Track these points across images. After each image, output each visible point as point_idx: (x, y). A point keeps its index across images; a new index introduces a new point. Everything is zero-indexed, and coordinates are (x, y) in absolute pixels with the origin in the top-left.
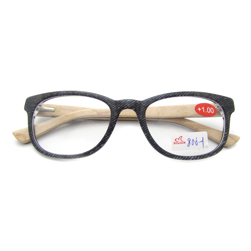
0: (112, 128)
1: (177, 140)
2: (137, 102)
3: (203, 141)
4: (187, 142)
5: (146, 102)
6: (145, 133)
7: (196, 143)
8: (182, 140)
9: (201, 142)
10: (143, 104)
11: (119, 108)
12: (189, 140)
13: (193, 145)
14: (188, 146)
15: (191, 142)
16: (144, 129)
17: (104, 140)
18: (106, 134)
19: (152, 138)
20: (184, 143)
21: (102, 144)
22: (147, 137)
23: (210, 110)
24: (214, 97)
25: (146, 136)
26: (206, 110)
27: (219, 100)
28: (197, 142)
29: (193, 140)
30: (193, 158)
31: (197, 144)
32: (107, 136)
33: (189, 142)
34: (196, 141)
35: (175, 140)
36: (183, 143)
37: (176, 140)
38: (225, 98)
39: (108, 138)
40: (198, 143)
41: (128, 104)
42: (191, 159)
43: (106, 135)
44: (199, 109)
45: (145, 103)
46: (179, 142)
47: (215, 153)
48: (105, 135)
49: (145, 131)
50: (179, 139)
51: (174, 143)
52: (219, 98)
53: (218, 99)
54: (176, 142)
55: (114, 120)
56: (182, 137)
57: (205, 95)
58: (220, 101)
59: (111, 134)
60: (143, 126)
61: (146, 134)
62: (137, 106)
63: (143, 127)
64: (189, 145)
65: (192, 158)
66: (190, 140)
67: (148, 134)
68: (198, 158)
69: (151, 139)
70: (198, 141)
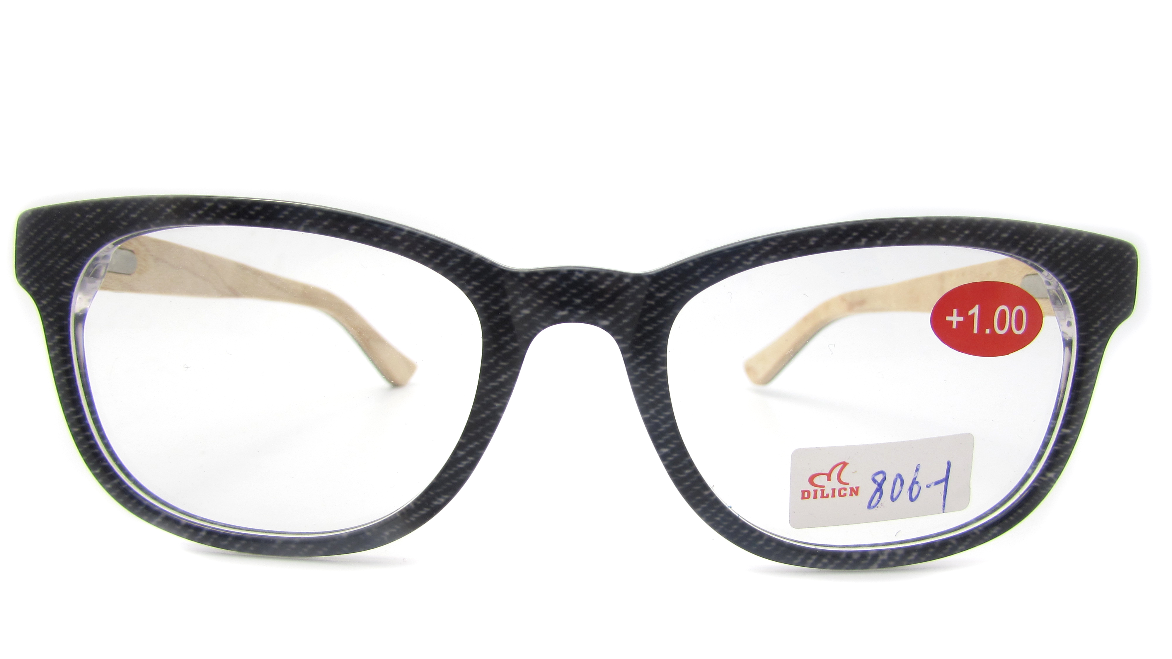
0: (488, 418)
1: (819, 480)
2: (627, 280)
3: (946, 480)
4: (868, 489)
5: (675, 280)
6: (658, 447)
7: (911, 490)
8: (843, 478)
9: (937, 483)
10: (659, 290)
11: (526, 312)
12: (879, 478)
13: (893, 499)
14: (869, 507)
15: (887, 487)
16: (657, 426)
17: (452, 477)
18: (460, 446)
19: (696, 471)
20: (855, 491)
21: (439, 495)
22: (667, 467)
23: (1011, 320)
24: (1040, 245)
25: (663, 457)
26: (986, 320)
27: (1064, 258)
28: (916, 488)
29: (899, 476)
30: (885, 557)
31: (914, 495)
32: (464, 458)
33: (880, 488)
34: (915, 482)
35: (811, 480)
36: (848, 492)
37: (817, 481)
38: (1100, 246)
39: (472, 466)
40: (924, 487)
41: (576, 296)
42: (876, 565)
43: (461, 453)
44: (955, 319)
45: (670, 283)
46: (828, 491)
47: (995, 531)
48: (455, 453)
49: (663, 434)
50: (829, 476)
51: (803, 492)
52: (1068, 246)
53: (1058, 252)
54: (812, 489)
55: (498, 376)
56: (845, 464)
57: (998, 236)
58: (1070, 265)
59: (483, 445)
60: (652, 412)
61: (665, 450)
62: (623, 303)
63: (653, 417)
64: (873, 504)
65: (881, 557)
66: (884, 479)
67: (673, 451)
68: (911, 558)
69: (690, 476)
70: (923, 483)
